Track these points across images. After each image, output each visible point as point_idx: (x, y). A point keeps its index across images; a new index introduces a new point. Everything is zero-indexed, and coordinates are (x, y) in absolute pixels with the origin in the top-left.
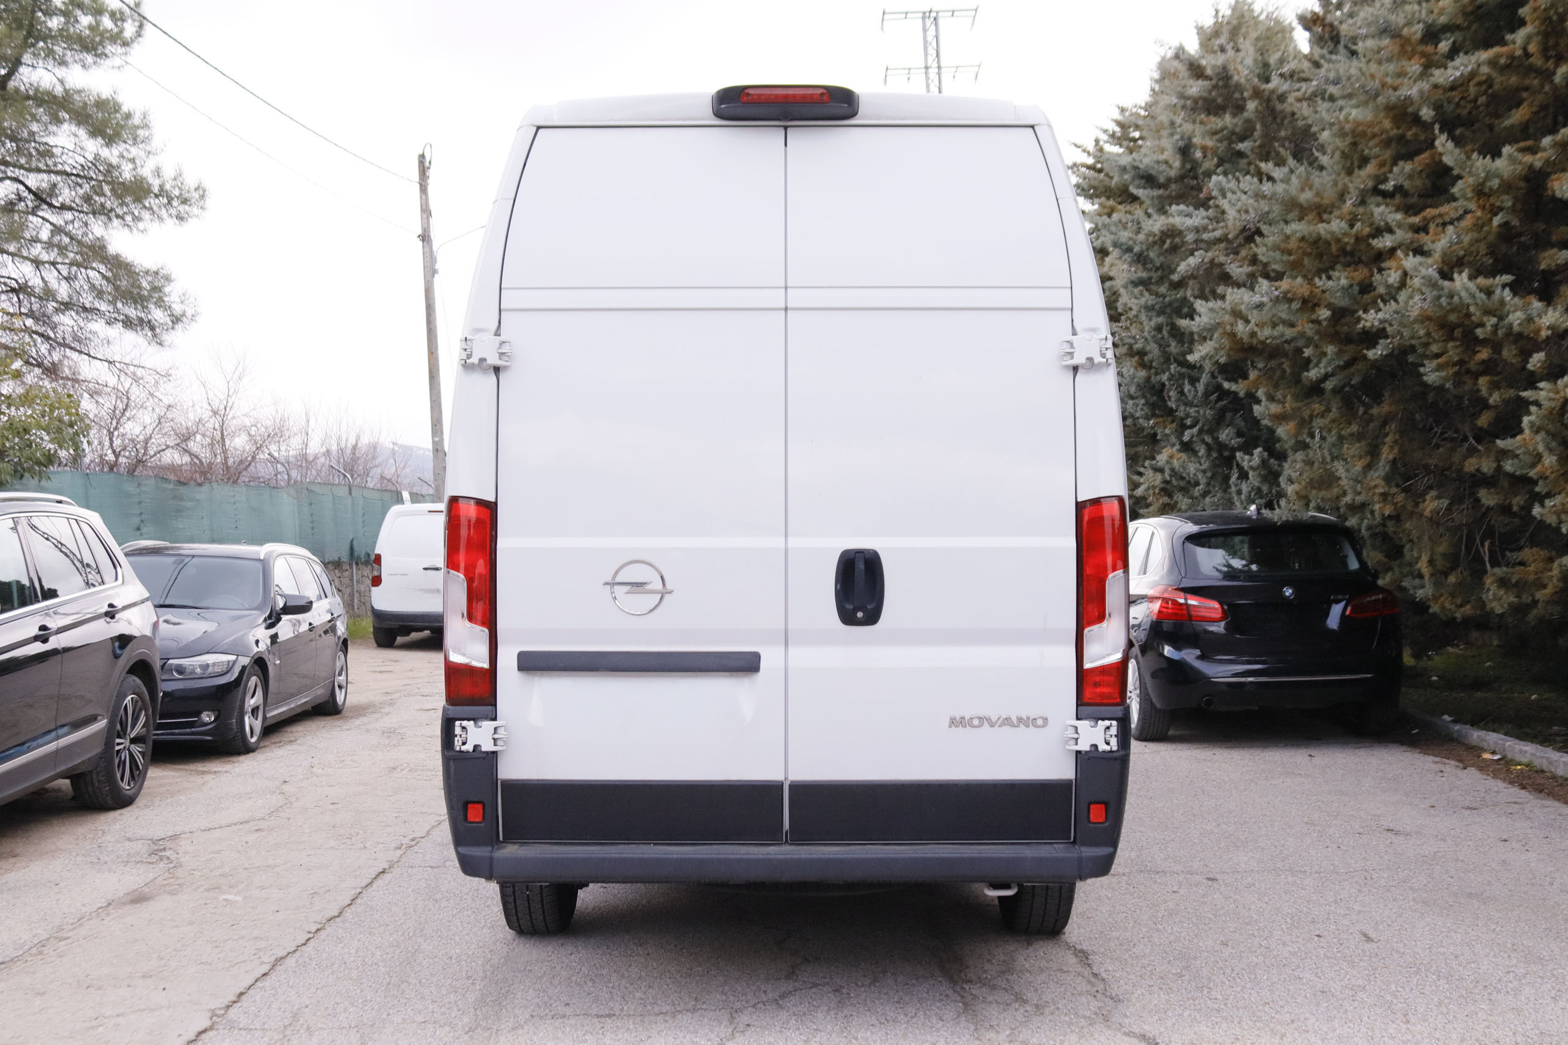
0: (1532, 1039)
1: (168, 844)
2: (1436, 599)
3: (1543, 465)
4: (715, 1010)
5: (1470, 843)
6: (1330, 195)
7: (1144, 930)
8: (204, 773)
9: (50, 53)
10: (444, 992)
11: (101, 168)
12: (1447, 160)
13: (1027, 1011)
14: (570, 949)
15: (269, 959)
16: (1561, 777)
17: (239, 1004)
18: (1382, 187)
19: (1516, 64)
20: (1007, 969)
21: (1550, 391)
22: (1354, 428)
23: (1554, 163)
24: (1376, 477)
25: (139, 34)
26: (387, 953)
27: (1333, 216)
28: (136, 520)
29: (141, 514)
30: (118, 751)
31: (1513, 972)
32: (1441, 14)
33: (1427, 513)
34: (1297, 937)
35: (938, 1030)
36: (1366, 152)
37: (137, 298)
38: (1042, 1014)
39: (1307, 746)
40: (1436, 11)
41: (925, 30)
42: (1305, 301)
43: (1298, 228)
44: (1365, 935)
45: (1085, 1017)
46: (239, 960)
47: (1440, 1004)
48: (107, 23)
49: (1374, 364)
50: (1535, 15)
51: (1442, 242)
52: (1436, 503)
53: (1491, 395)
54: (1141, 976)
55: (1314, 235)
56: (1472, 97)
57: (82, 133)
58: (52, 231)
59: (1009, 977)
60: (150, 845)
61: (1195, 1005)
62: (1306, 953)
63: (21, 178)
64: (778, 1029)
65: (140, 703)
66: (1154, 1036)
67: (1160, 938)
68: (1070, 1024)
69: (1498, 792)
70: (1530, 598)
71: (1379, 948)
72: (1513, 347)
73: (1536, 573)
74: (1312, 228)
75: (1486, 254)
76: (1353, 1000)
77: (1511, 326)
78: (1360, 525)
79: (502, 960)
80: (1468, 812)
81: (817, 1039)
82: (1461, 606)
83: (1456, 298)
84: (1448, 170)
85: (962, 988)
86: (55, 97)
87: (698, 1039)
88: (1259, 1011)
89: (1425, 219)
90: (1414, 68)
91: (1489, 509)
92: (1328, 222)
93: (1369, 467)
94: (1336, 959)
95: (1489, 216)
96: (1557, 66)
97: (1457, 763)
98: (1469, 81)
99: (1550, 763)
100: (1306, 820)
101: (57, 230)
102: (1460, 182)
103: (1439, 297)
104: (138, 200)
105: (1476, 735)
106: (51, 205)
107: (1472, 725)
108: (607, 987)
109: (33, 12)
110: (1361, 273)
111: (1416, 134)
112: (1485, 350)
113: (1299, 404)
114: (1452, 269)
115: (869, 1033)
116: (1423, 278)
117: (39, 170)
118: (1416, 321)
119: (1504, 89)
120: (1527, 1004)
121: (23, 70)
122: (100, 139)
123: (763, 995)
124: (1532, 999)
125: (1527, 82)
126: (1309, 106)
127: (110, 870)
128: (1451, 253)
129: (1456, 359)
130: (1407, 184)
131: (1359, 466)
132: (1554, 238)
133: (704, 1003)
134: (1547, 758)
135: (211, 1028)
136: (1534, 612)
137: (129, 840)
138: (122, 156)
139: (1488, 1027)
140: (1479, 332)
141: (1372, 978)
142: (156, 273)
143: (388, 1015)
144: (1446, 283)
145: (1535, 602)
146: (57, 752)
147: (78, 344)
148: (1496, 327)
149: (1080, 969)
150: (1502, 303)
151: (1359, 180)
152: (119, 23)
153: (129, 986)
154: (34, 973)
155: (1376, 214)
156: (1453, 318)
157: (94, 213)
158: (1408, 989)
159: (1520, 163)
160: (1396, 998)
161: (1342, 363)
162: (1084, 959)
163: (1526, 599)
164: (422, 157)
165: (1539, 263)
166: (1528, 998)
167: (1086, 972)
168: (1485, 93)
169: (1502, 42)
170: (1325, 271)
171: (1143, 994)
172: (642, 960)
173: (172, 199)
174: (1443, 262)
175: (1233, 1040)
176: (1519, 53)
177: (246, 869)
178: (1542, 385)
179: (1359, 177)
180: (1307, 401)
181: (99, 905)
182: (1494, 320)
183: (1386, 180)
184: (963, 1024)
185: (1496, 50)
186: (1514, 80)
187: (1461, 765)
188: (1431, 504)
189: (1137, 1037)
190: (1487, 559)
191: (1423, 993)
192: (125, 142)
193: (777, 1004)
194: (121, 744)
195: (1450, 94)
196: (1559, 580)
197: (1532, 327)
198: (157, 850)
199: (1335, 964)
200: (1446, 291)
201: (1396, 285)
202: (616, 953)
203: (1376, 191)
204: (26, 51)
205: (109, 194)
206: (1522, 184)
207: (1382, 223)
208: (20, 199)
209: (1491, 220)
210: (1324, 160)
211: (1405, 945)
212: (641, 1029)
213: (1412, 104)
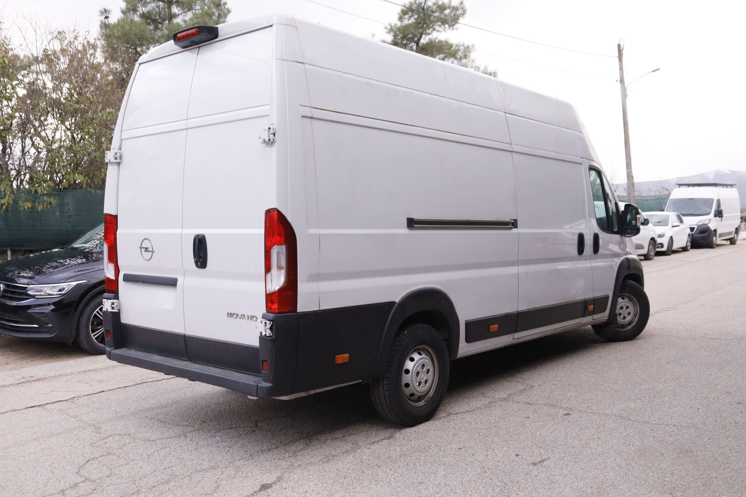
162: (381, 440)
164: (619, 46)
167: (361, 446)
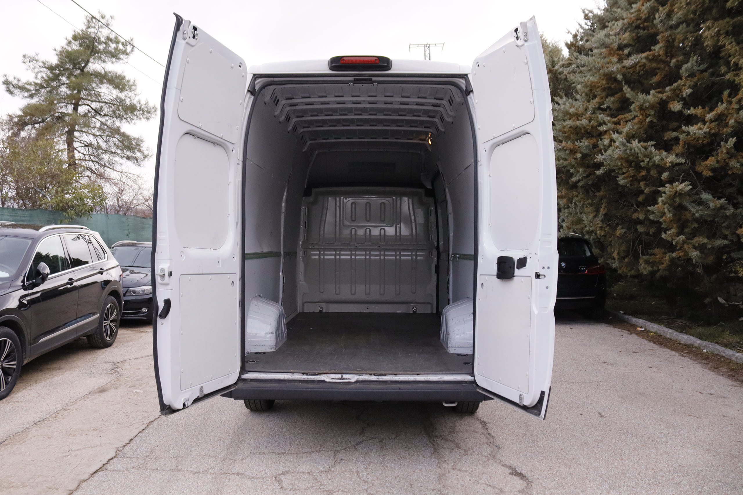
0: (676, 468)
1: (120, 365)
2: (620, 268)
3: (666, 217)
4: (328, 451)
5: (637, 368)
6: (581, 110)
7: (509, 411)
8: (142, 332)
9: (100, 58)
10: (216, 440)
11: (119, 101)
12: (628, 95)
13: (460, 453)
14: (271, 418)
15: (146, 422)
16: (669, 338)
17: (129, 445)
18: (602, 107)
19: (655, 59)
20: (453, 431)
21: (670, 188)
22: (590, 201)
23: (670, 97)
24: (598, 220)
25: (132, 51)
26: (196, 419)
27: (582, 118)
28: (127, 232)
29: (129, 229)
30: (105, 326)
31: (663, 432)
32: (624, 40)
33: (618, 234)
34: (572, 415)
35: (422, 463)
36: (596, 93)
37: (130, 148)
38: (467, 454)
39: (569, 324)
40: (622, 39)
41: (425, 51)
42: (571, 151)
43: (569, 123)
44: (600, 414)
45: (485, 456)
46: (134, 423)
47: (634, 450)
48: (121, 47)
49: (598, 177)
50: (663, 39)
51: (626, 129)
52: (621, 231)
53: (645, 189)
54: (508, 435)
55: (575, 126)
56: (637, 71)
57: (111, 87)
58: (101, 124)
59: (453, 435)
60: (112, 365)
61: (532, 450)
62: (576, 423)
63: (89, 104)
64: (354, 462)
65: (114, 307)
66: (515, 467)
67: (516, 415)
68: (479, 460)
69: (645, 345)
70: (657, 269)
71: (606, 421)
72: (655, 170)
73: (659, 259)
74: (574, 123)
75: (643, 133)
76: (598, 448)
77: (655, 161)
78: (590, 238)
79: (243, 424)
80: (635, 354)
81: (371, 467)
82: (630, 271)
83: (633, 150)
84: (628, 99)
85: (434, 440)
86: (101, 74)
87: (319, 467)
88: (559, 453)
89: (619, 119)
90: (614, 59)
91: (641, 233)
92: (581, 120)
93: (595, 216)
94: (589, 426)
95: (645, 118)
96: (671, 59)
97: (628, 332)
98: (637, 65)
99: (664, 332)
100: (571, 357)
101: (102, 123)
102: (633, 104)
103: (626, 150)
104: (132, 112)
105: (635, 320)
106: (100, 114)
107: (632, 316)
108: (284, 438)
109: (94, 42)
110: (594, 140)
111: (615, 86)
112: (644, 171)
113: (568, 192)
114: (630, 139)
115: (393, 464)
116: (620, 142)
117: (95, 101)
118: (617, 159)
119: (650, 68)
120: (671, 450)
121: (90, 65)
122: (118, 90)
123: (349, 444)
124: (673, 447)
125: (659, 66)
126: (573, 75)
127: (94, 377)
128: (630, 133)
129: (632, 175)
130: (611, 106)
131: (591, 216)
132: (670, 127)
133: (324, 447)
134: (663, 331)
135: (115, 457)
136: (659, 273)
137: (105, 363)
138: (126, 96)
139: (656, 462)
140: (642, 164)
141: (605, 436)
142: (138, 139)
143: (191, 451)
144: (629, 144)
145: (659, 270)
146: (77, 328)
147: (111, 165)
148: (648, 162)
149: (483, 431)
150: (651, 153)
151: (593, 104)
152: (125, 47)
153: (86, 435)
154: (50, 427)
155: (599, 118)
156: (631, 158)
157: (116, 118)
158: (620, 442)
159: (657, 97)
160: (616, 446)
161: (585, 176)
162: (485, 426)
163: (655, 268)
165: (664, 137)
166: (671, 446)
167: (485, 432)
168: (642, 70)
169: (650, 50)
170: (580, 139)
171: (510, 444)
172: (301, 425)
173: (144, 111)
174: (627, 136)
175: (548, 469)
176: (656, 54)
177: (147, 377)
178: (667, 185)
179: (593, 102)
180: (571, 191)
181: (86, 393)
182: (648, 159)
183: (603, 104)
184: (433, 459)
185: (647, 53)
186: (654, 65)
187: (629, 333)
188: (619, 231)
189: (508, 467)
190: (640, 253)
191: (627, 444)
192: (127, 91)
193: (355, 448)
194: (106, 323)
195: (629, 70)
196: (668, 261)
197: (663, 162)
198: (114, 368)
199: (589, 429)
200: (629, 147)
201: (607, 145)
202: (290, 421)
203: (599, 108)
204: (91, 57)
205: (121, 110)
206: (658, 106)
207: (602, 121)
208: (89, 111)
209: (646, 120)
210: (578, 97)
211: (617, 419)
212: (295, 461)
213: (614, 74)
